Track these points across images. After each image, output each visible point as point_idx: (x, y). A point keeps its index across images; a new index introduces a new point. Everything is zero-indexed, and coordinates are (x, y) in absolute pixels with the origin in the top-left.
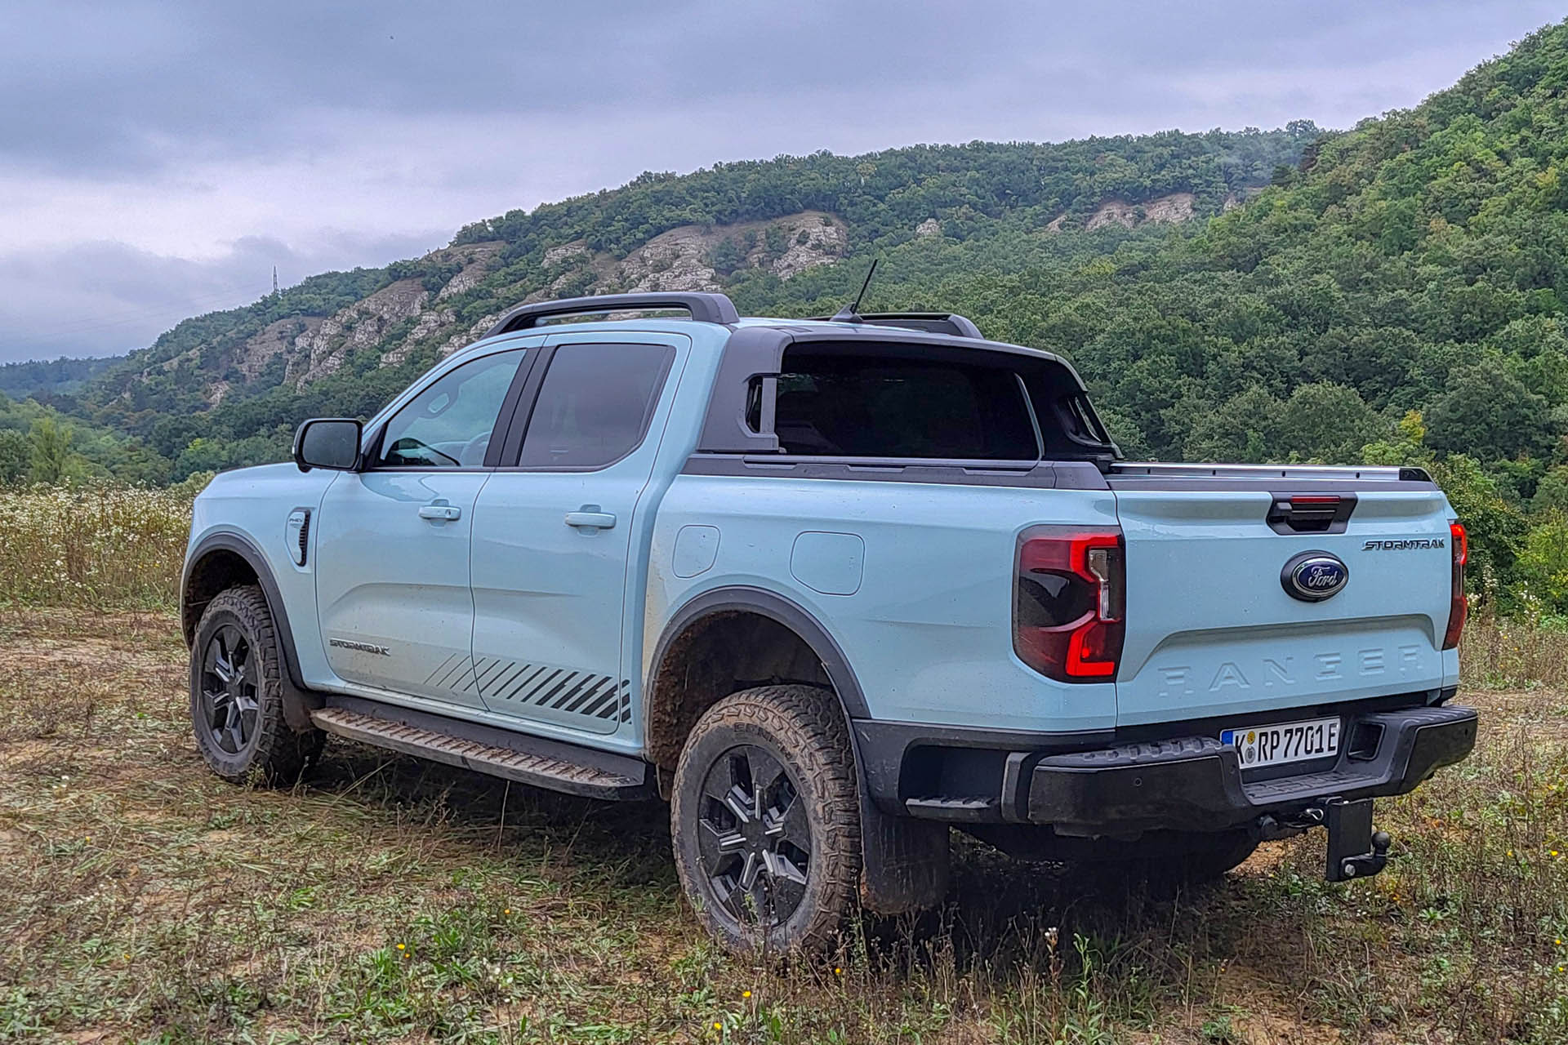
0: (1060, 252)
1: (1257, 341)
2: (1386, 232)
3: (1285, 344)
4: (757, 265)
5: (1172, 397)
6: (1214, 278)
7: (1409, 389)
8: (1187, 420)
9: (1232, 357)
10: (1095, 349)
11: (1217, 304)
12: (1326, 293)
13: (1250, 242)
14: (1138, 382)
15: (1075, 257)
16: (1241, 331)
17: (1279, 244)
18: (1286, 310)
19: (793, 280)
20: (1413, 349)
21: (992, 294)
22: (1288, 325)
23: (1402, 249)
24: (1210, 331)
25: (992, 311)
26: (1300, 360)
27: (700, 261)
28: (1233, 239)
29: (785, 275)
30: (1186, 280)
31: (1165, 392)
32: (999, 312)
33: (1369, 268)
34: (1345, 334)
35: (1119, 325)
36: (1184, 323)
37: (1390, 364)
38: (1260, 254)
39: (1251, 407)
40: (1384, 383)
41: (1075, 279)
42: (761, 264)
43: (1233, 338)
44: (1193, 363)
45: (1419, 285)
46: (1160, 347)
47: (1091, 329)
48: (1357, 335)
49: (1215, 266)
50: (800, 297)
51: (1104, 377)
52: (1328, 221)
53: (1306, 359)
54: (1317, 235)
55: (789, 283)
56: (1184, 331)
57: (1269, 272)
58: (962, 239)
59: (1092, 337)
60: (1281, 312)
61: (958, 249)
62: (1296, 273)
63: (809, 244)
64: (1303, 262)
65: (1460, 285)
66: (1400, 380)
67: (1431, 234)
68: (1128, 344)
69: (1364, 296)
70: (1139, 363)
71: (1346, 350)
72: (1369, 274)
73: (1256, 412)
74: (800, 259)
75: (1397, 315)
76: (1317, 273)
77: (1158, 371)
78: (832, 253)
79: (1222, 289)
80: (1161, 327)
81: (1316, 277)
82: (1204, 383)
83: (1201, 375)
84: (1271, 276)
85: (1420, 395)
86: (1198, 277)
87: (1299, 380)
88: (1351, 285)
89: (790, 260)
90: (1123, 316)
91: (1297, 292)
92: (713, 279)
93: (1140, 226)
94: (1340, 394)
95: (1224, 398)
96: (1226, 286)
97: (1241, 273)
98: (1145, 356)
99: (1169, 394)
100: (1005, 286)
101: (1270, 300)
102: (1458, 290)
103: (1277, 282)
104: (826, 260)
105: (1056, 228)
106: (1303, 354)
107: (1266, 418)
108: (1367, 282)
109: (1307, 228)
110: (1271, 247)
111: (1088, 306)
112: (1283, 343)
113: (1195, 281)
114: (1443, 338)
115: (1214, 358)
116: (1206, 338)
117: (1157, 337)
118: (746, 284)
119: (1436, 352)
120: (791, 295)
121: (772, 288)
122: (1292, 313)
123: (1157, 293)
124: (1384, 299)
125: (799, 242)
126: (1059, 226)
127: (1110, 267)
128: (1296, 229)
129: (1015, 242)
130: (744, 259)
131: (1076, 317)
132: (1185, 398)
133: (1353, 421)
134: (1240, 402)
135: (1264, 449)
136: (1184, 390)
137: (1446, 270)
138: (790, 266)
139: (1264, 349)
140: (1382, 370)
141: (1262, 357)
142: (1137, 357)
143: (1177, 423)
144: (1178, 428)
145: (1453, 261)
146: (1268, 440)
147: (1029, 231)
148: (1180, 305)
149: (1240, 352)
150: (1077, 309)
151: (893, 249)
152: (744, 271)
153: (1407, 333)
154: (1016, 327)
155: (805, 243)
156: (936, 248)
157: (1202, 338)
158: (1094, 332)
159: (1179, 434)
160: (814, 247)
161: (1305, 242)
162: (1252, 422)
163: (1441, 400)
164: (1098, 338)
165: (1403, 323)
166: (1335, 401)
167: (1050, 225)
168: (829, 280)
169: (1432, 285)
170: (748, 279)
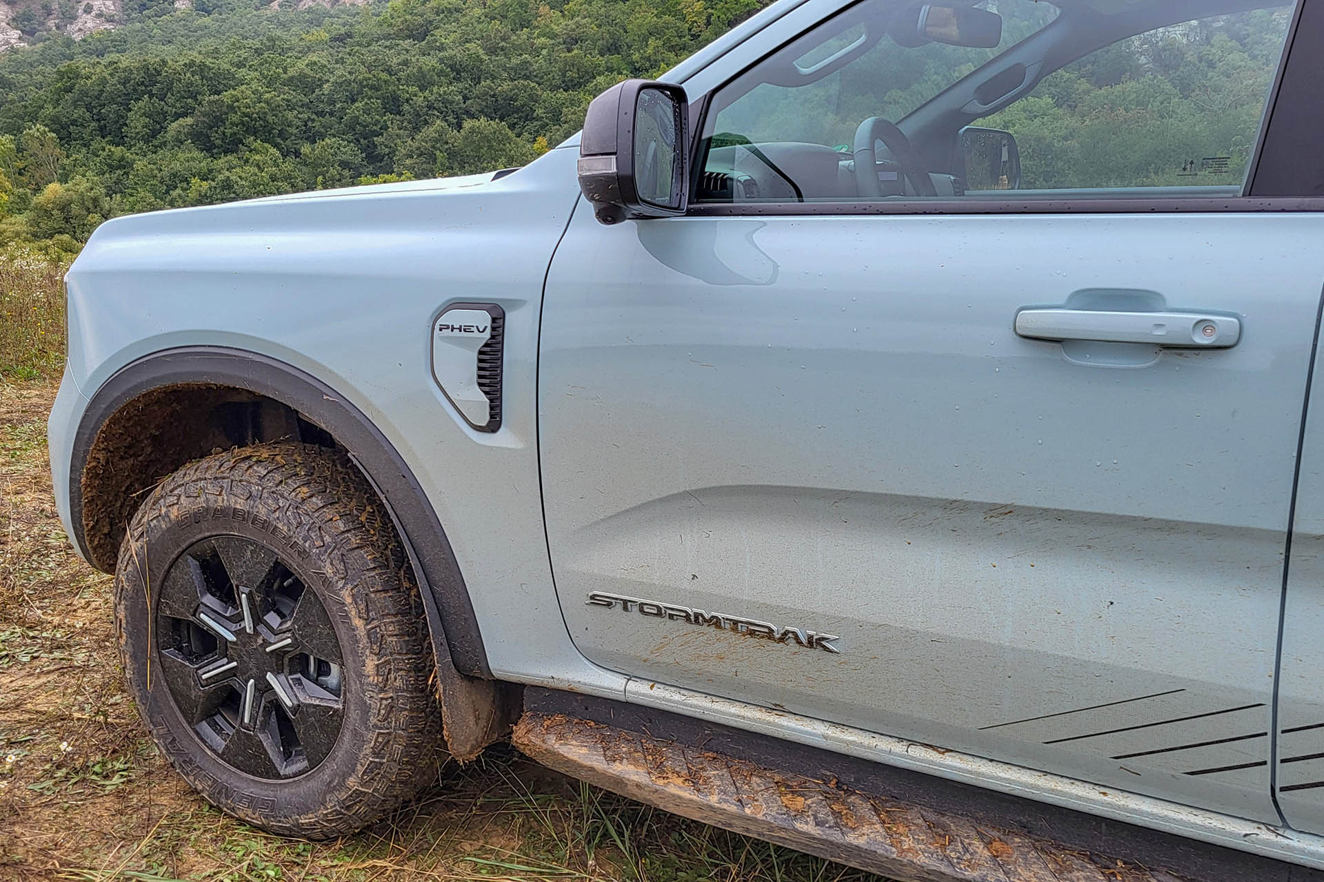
0: (283, 25)
1: (435, 89)
2: (511, 14)
3: (453, 91)
5: (381, 129)
6: (398, 45)
7: (535, 123)
8: (393, 145)
9: (419, 100)
10: (323, 94)
11: (406, 63)
12: (478, 56)
13: (420, 20)
14: (357, 117)
15: (293, 29)
16: (424, 83)
17: (440, 21)
18: (452, 68)
20: (537, 95)
21: (244, 54)
22: (454, 79)
23: (522, 27)
24: (403, 82)
25: (245, 66)
26: (464, 103)
28: (409, 17)
30: (380, 46)
31: (376, 125)
32: (250, 67)
33: (503, 39)
34: (493, 85)
35: (340, 77)
36: (384, 76)
37: (523, 106)
38: (427, 28)
39: (437, 135)
40: (520, 118)
41: (301, 43)
43: (418, 86)
44: (393, 105)
45: (536, 52)
46: (369, 93)
47: (319, 80)
48: (500, 86)
49: (397, 36)
51: (331, 114)
52: (471, 6)
53: (468, 102)
54: (464, 16)
56: (385, 81)
57: (436, 41)
58: (209, 13)
59: (321, 86)
60: (449, 69)
61: (207, 20)
62: (453, 42)
64: (457, 35)
65: (564, 52)
66: (529, 117)
67: (540, 16)
68: (347, 91)
69: (501, 58)
70: (356, 105)
71: (493, 96)
72: (503, 44)
73: (440, 139)
75: (523, 72)
76: (468, 42)
77: (369, 110)
79: (405, 52)
80: (369, 79)
81: (468, 45)
82: (401, 118)
83: (399, 113)
84: (438, 44)
85: (543, 127)
86: (388, 43)
87: (465, 116)
88: (492, 51)
89: (80, 25)
90: (340, 71)
91: (458, 55)
92: (20, 38)
93: (336, 7)
94: (495, 126)
95: (417, 129)
96: (407, 51)
97: (416, 42)
98: (360, 99)
99: (379, 126)
100: (251, 48)
101: (441, 60)
102: (563, 55)
103: (442, 48)
104: (108, 26)
105: (277, 7)
106: (465, 98)
107: (447, 143)
108: (502, 49)
109: (458, 10)
110: (435, 24)
111: (315, 63)
113: (386, 47)
114: (554, 88)
115: (407, 101)
116: (401, 87)
117: (367, 86)
118: (47, 43)
119: (552, 98)
120: (84, 52)
121: (68, 47)
122: (456, 71)
123: (362, 55)
124: (515, 61)
125: (85, 11)
126: (279, 5)
127: (325, 36)
128: (449, 11)
129: (249, 16)
130: (43, 24)
131: (307, 71)
132: (390, 129)
133: (505, 145)
134: (429, 132)
135: (447, 164)
136: (389, 123)
137: (553, 41)
138: (80, 30)
139: (440, 95)
140: (518, 110)
141: (439, 101)
142: (354, 101)
143: (386, 146)
144: (387, 150)
145: (556, 36)
146: (449, 159)
147: (257, 9)
148: (380, 63)
149: (425, 97)
150: (307, 65)
151: (159, 19)
152: (45, 33)
153: (532, 84)
154: (265, 78)
155: (90, 12)
156: (191, 19)
157: (398, 87)
158: (321, 82)
159: (388, 154)
161: (457, 20)
162: (438, 145)
163: (558, 130)
164: (325, 86)
165: (527, 77)
166: (493, 131)
167: (272, 4)
169: (544, 52)
170: (49, 39)
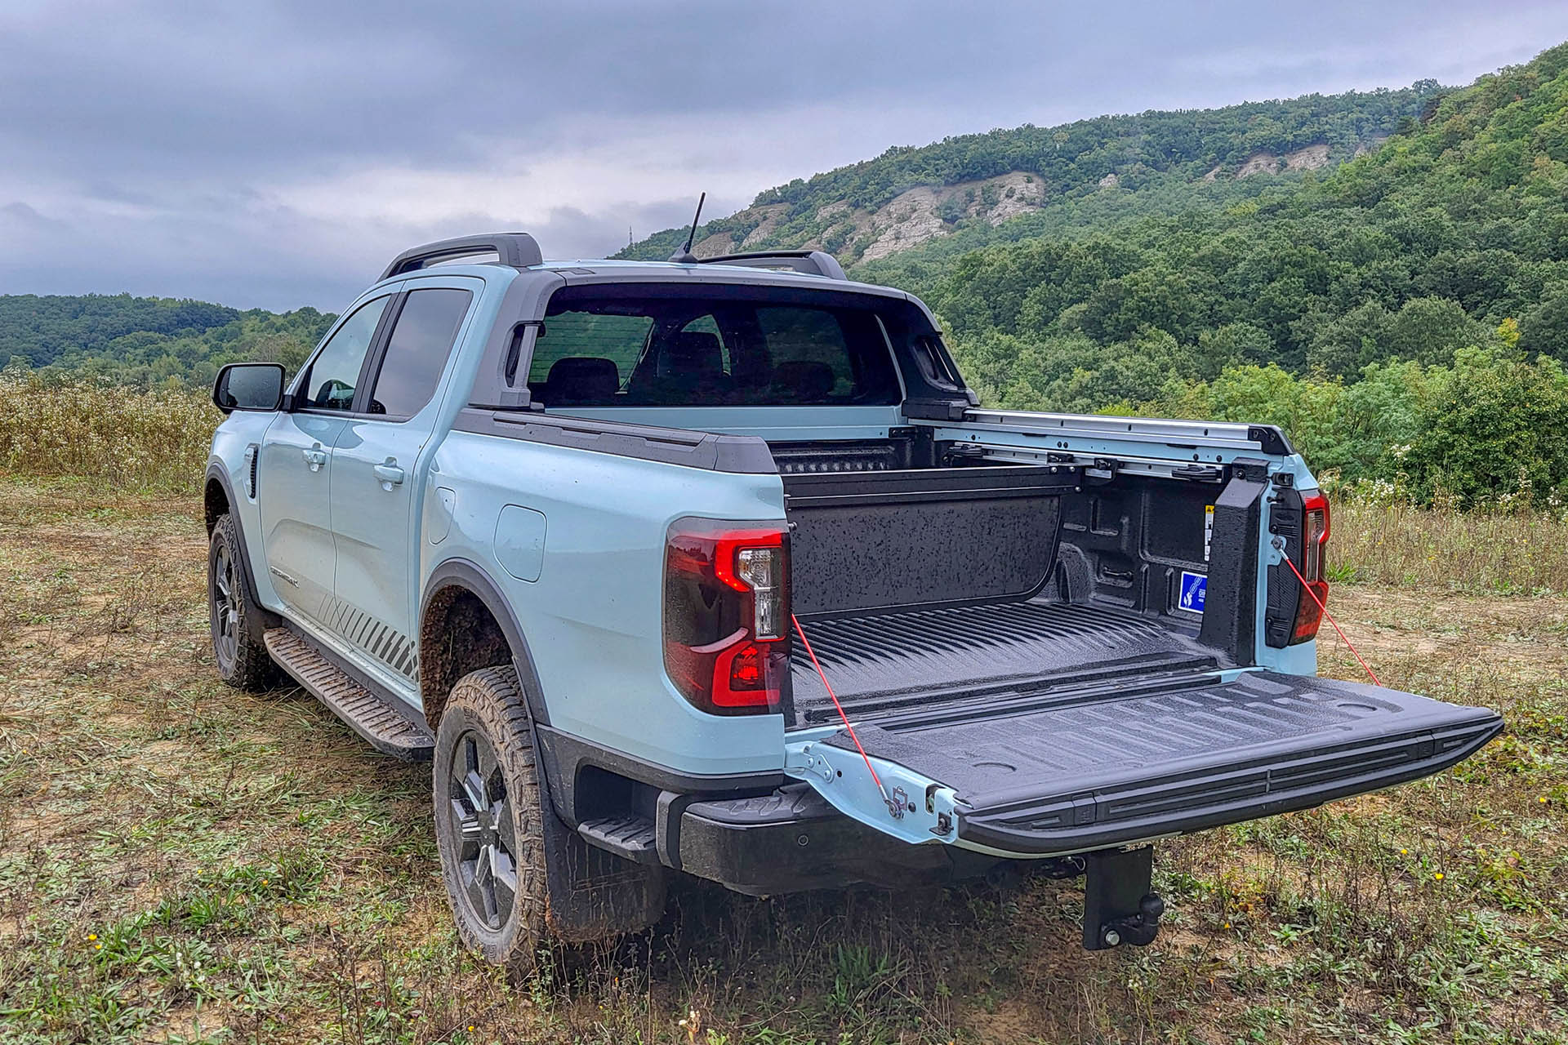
0: (1215, 197)
1: (1374, 264)
2: (1494, 170)
3: (1399, 266)
4: (975, 215)
5: (1300, 311)
6: (1341, 213)
7: (1506, 301)
8: (1311, 330)
9: (1353, 278)
10: (1237, 274)
11: (1342, 235)
12: (1437, 223)
13: (1373, 183)
14: (1272, 299)
15: (1228, 201)
16: (1361, 257)
17: (1399, 183)
18: (1401, 238)
19: (1002, 226)
20: (1512, 267)
21: (1155, 233)
22: (1402, 250)
23: (1509, 183)
24: (1334, 257)
25: (1154, 246)
26: (1412, 279)
27: (932, 213)
28: (1359, 181)
29: (996, 223)
30: (1317, 216)
31: (1294, 307)
32: (1160, 246)
33: (1477, 201)
34: (1453, 256)
35: (1258, 254)
36: (1312, 251)
37: (1491, 280)
38: (1382, 192)
39: (1366, 318)
40: (1485, 296)
41: (1224, 218)
42: (978, 214)
43: (1354, 262)
44: (1319, 284)
45: (1523, 214)
46: (1291, 271)
47: (1235, 258)
48: (1463, 257)
49: (1342, 203)
50: (1007, 239)
51: (1243, 296)
52: (1443, 162)
53: (1417, 278)
54: (1433, 174)
55: (999, 229)
56: (1312, 257)
57: (1388, 207)
58: (1135, 190)
59: (1235, 265)
60: (1397, 240)
61: (1131, 197)
62: (1412, 208)
63: (1015, 198)
64: (1419, 198)
65: (1559, 212)
66: (1499, 293)
67: (1536, 170)
68: (1265, 269)
69: (1472, 224)
70: (1273, 284)
71: (1452, 269)
72: (1477, 206)
73: (1371, 320)
74: (1007, 210)
75: (1501, 239)
76: (1431, 206)
77: (1288, 290)
78: (1032, 204)
79: (1347, 222)
80: (1293, 255)
81: (1430, 210)
82: (1327, 299)
83: (1325, 293)
84: (1390, 210)
85: (1515, 306)
86: (1327, 213)
87: (1410, 295)
88: (1460, 215)
89: (1000, 211)
90: (1262, 247)
91: (1411, 222)
92: (941, 227)
93: (1282, 173)
94: (1445, 307)
95: (1344, 311)
96: (1351, 219)
97: (1365, 209)
98: (1278, 279)
99: (1297, 309)
100: (1165, 226)
101: (1388, 230)
102: (1557, 216)
103: (1395, 215)
104: (1028, 209)
105: (1212, 178)
106: (1414, 273)
107: (1378, 327)
108: (1475, 212)
109: (1424, 169)
110: (1391, 187)
111: (1233, 239)
112: (1397, 265)
113: (1325, 217)
114: (1538, 258)
115: (1337, 279)
116: (1331, 263)
117: (1289, 263)
118: (966, 229)
119: (1533, 270)
120: (1000, 237)
121: (985, 234)
122: (1407, 241)
123: (1291, 228)
124: (1489, 226)
125: (1007, 196)
126: (1215, 176)
127: (1253, 206)
128: (1414, 170)
129: (1178, 190)
130: (965, 211)
131: (1222, 249)
132: (1310, 312)
133: (1455, 328)
134: (1357, 314)
135: (1375, 352)
136: (1310, 306)
137: (1545, 200)
138: (1000, 215)
139: (1380, 271)
140: (1485, 285)
141: (1378, 278)
142: (1271, 280)
143: (1303, 332)
144: (1303, 336)
145: (1553, 192)
146: (1379, 345)
147: (1190, 181)
148: (1310, 236)
149: (1359, 274)
150: (1223, 242)
151: (1080, 199)
152: (965, 220)
153: (1509, 254)
154: (1173, 258)
155: (1011, 197)
156: (1114, 197)
157: (1327, 263)
158: (1237, 260)
159: (1305, 341)
160: (1021, 199)
161: (1422, 181)
162: (1366, 330)
163: (1535, 309)
164: (1240, 265)
165: (1505, 246)
166: (1439, 312)
167: (1207, 175)
168: (1029, 225)
169: (1533, 213)
170: (968, 226)
